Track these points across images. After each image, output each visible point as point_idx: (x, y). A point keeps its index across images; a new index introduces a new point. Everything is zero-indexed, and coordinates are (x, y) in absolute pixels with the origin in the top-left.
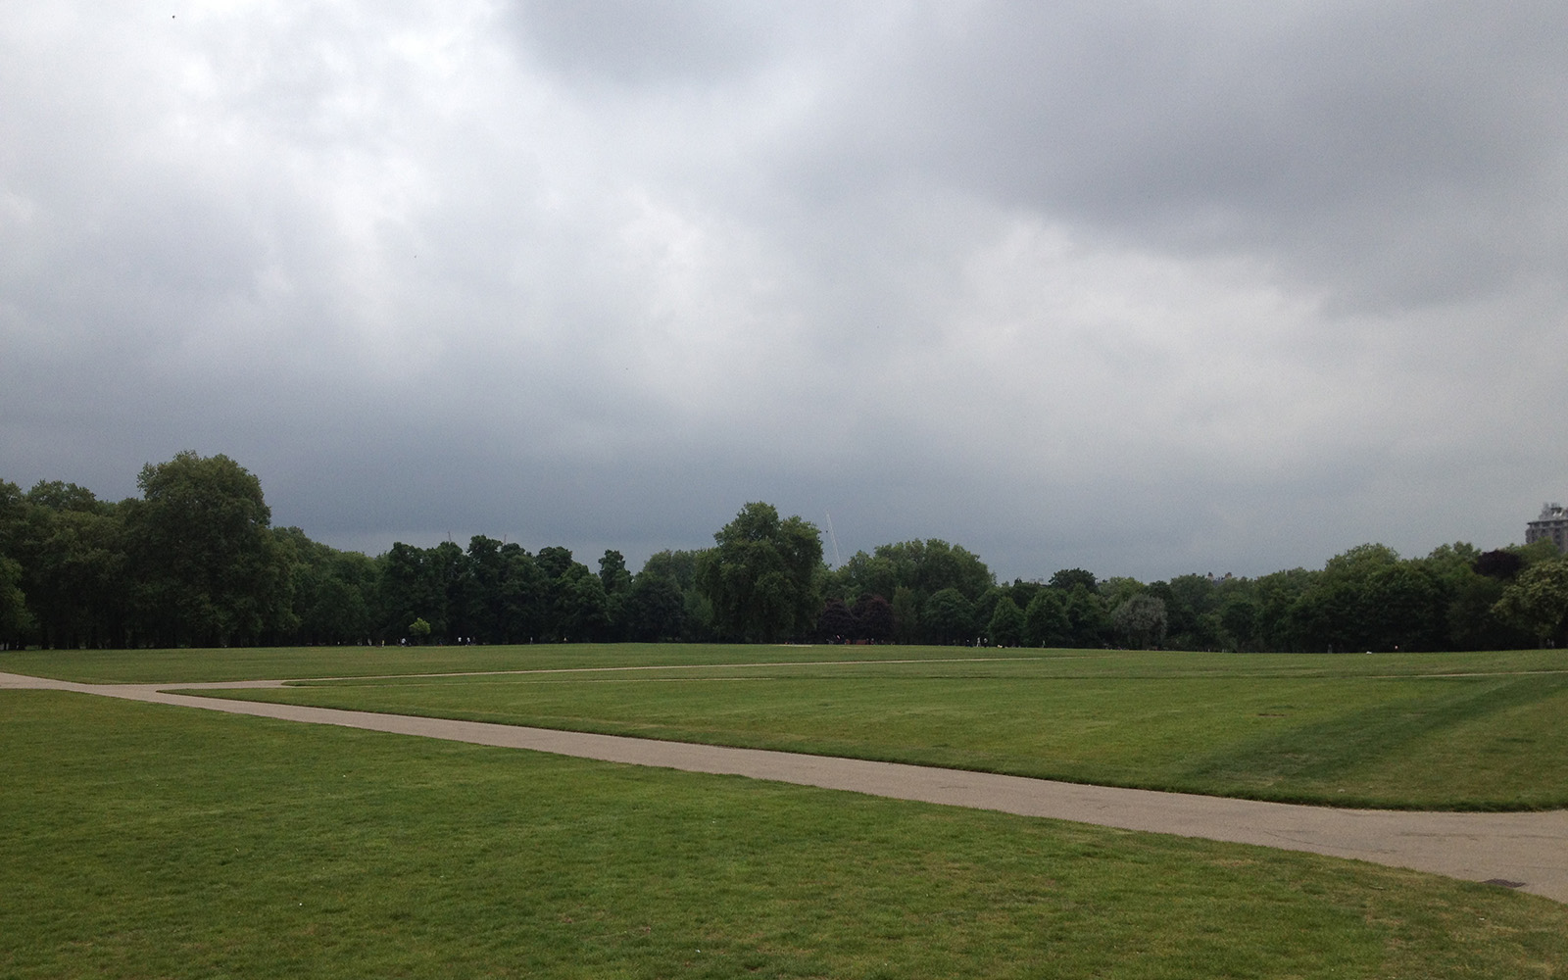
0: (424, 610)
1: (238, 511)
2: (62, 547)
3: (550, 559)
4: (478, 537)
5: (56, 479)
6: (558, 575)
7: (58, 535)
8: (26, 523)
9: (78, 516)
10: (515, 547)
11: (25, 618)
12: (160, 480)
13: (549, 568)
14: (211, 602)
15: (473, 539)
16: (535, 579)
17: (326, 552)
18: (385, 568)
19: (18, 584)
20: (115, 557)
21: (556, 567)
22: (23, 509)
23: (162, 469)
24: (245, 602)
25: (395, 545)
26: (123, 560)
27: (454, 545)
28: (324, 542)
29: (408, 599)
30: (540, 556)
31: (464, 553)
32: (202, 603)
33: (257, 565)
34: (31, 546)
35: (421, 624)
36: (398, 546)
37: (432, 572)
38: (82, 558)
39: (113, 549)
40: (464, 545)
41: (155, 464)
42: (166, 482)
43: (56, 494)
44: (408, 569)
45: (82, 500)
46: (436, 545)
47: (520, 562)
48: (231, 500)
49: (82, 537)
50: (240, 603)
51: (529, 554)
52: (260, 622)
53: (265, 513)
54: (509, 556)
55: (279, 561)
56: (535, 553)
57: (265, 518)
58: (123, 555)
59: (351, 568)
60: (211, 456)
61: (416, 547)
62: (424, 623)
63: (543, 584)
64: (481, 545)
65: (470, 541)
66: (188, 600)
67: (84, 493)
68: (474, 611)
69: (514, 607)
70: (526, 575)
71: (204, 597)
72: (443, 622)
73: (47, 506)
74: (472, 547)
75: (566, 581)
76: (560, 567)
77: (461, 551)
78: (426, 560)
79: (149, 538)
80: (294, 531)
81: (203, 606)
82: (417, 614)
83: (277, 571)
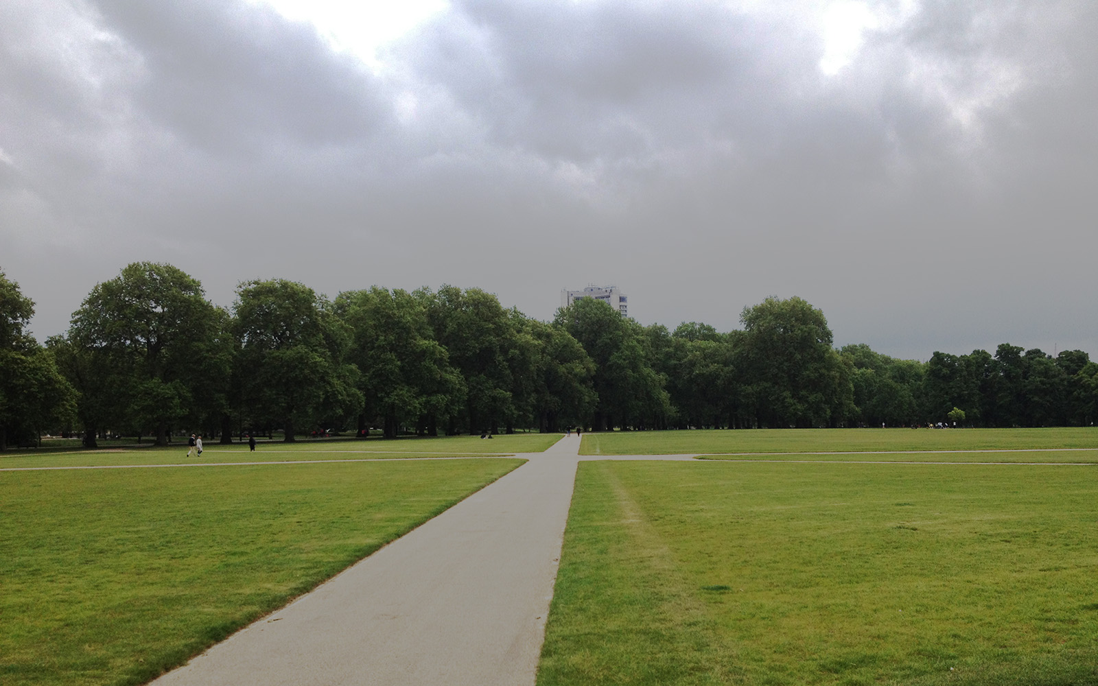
0: (960, 401)
1: (806, 334)
2: (692, 364)
3: (1068, 360)
4: (1003, 345)
5: (692, 321)
6: (1075, 372)
7: (690, 356)
8: (671, 350)
9: (703, 344)
10: (1037, 352)
11: (672, 410)
12: (756, 316)
13: (1067, 368)
14: (792, 397)
15: (999, 347)
16: (1054, 376)
17: (887, 360)
18: (927, 370)
19: (665, 388)
20: (726, 369)
21: (1073, 366)
22: (670, 341)
23: (757, 310)
24: (816, 397)
25: (934, 354)
26: (733, 371)
27: (984, 352)
28: (887, 354)
29: (947, 393)
30: (1060, 359)
31: (993, 358)
32: (785, 398)
33: (823, 371)
34: (675, 365)
35: (957, 411)
36: (937, 354)
37: (965, 373)
38: (705, 371)
39: (726, 364)
40: (992, 352)
41: (751, 306)
42: (757, 317)
43: (691, 330)
44: (945, 371)
45: (709, 334)
46: (969, 353)
47: (1040, 363)
48: (802, 327)
49: (705, 358)
50: (812, 398)
51: (1050, 357)
52: (828, 412)
53: (827, 335)
54: (1032, 359)
55: (839, 367)
56: (1055, 356)
57: (829, 338)
58: (731, 367)
59: (904, 373)
60: (788, 298)
61: (951, 355)
62: (959, 411)
63: (1062, 380)
64: (1007, 352)
65: (997, 349)
66: (776, 396)
67: (709, 329)
68: (1002, 402)
69: (1036, 399)
70: (1046, 372)
71: (787, 394)
72: (975, 410)
73: (684, 339)
74: (998, 353)
75: (1082, 377)
76: (1077, 366)
77: (991, 356)
78: (960, 365)
79: (747, 356)
80: (863, 347)
81: (786, 400)
82: (954, 405)
83: (838, 374)
